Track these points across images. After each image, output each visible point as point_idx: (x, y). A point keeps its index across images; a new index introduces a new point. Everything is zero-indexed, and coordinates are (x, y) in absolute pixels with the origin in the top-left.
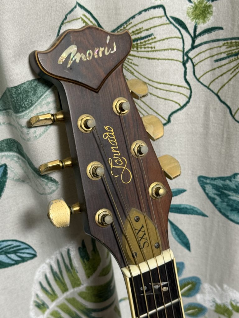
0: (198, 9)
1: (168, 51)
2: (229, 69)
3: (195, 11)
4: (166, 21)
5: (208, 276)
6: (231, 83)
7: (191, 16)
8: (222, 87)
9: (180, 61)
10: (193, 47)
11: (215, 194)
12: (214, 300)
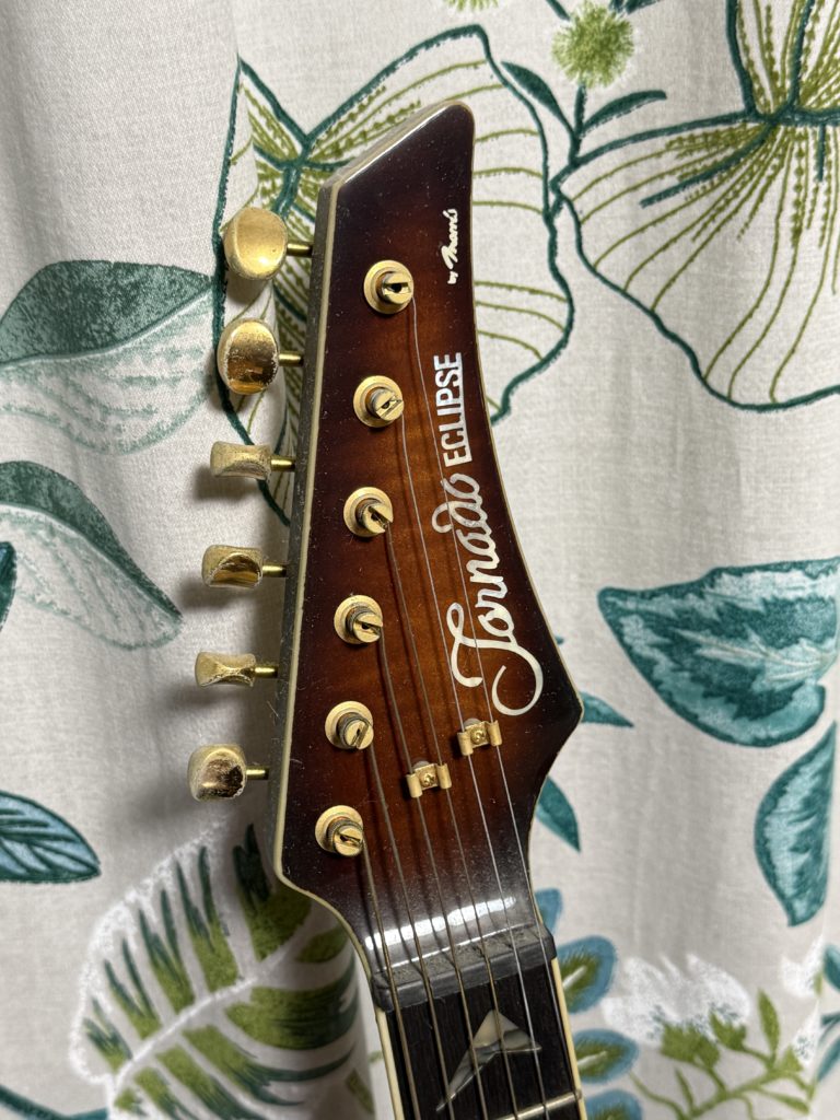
0: (586, 38)
1: (497, 176)
2: (688, 224)
3: (578, 44)
4: (492, 77)
5: (637, 932)
6: (694, 268)
7: (567, 60)
8: (668, 286)
9: (535, 209)
10: (575, 163)
11: (654, 646)
12: (657, 1014)
